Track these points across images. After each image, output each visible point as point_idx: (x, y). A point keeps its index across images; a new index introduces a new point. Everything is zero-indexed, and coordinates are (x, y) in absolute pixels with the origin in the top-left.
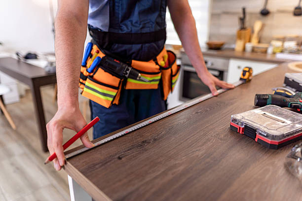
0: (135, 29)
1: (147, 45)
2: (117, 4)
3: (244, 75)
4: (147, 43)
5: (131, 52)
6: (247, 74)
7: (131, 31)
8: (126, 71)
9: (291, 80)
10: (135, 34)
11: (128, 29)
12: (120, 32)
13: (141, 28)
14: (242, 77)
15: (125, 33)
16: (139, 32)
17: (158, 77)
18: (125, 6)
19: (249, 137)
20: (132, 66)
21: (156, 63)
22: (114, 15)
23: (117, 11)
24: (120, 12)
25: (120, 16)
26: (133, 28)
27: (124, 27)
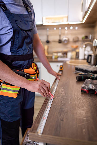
0: (25, 52)
1: (30, 60)
2: (15, 40)
3: (61, 68)
5: (24, 65)
6: (62, 68)
7: (24, 53)
8: (24, 75)
9: (79, 68)
10: (25, 55)
11: (22, 53)
12: (18, 55)
13: (28, 52)
15: (21, 55)
16: (27, 54)
17: (36, 75)
18: (20, 41)
19: (92, 93)
20: (25, 72)
21: (32, 68)
22: (13, 46)
23: (15, 44)
24: (17, 44)
25: (17, 46)
26: (24, 52)
27: (20, 52)
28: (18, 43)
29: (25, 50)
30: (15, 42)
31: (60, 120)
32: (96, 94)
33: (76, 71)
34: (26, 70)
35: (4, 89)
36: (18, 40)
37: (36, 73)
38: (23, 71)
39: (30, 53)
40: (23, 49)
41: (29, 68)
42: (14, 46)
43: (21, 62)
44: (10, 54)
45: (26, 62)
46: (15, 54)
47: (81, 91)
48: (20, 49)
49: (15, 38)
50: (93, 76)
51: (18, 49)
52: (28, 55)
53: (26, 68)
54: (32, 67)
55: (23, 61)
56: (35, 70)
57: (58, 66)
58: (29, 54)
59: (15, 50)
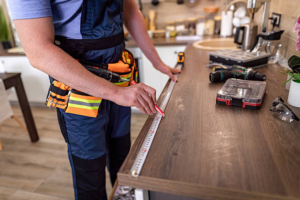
0: (108, 33)
1: (118, 46)
2: (88, 10)
3: (181, 59)
4: (118, 45)
5: (107, 57)
6: (183, 58)
7: (105, 35)
9: (216, 57)
10: (107, 38)
11: (102, 33)
12: (95, 38)
13: (113, 32)
14: (179, 61)
15: (100, 39)
16: (112, 35)
17: (130, 75)
19: (236, 106)
20: (109, 70)
21: (123, 62)
22: (85, 22)
23: (88, 18)
24: (92, 18)
25: (92, 22)
26: (106, 31)
27: (98, 32)
28: (95, 15)
29: (107, 28)
30: (88, 14)
31: (171, 153)
32: (244, 107)
33: (211, 62)
34: (111, 66)
35: (73, 102)
36: (94, 11)
37: (130, 70)
38: (107, 69)
39: (117, 33)
40: (103, 27)
41: (116, 62)
42: (87, 21)
43: (102, 52)
44: (80, 37)
45: (111, 51)
46: (90, 37)
47: (215, 102)
48: (99, 27)
49: (88, 6)
50: (243, 73)
51: (94, 27)
52: (114, 36)
53: (112, 61)
54: (122, 59)
55: (106, 50)
56: (127, 65)
57: (176, 53)
58: (117, 35)
59: (88, 30)
